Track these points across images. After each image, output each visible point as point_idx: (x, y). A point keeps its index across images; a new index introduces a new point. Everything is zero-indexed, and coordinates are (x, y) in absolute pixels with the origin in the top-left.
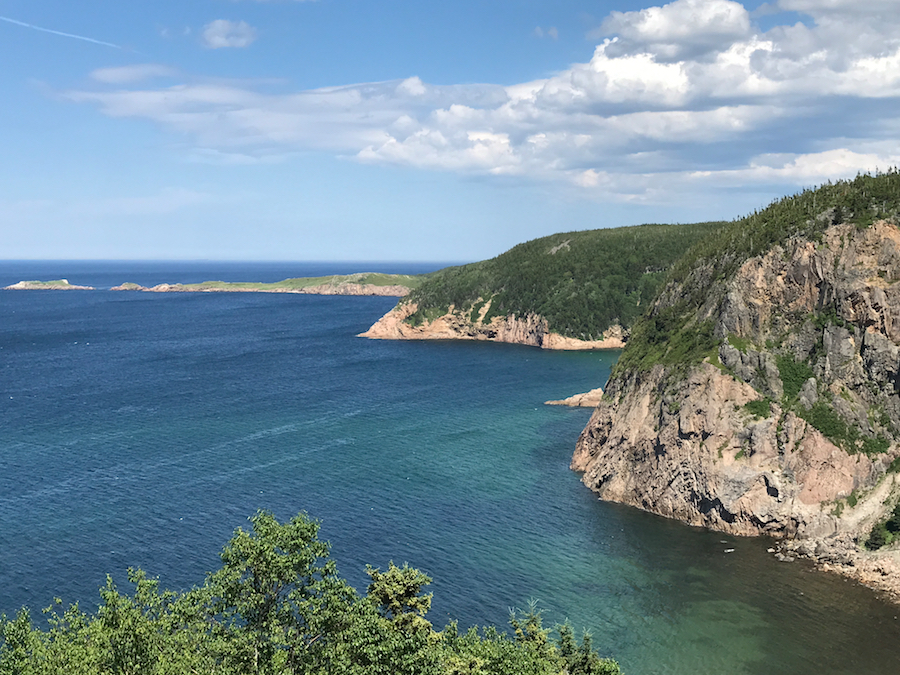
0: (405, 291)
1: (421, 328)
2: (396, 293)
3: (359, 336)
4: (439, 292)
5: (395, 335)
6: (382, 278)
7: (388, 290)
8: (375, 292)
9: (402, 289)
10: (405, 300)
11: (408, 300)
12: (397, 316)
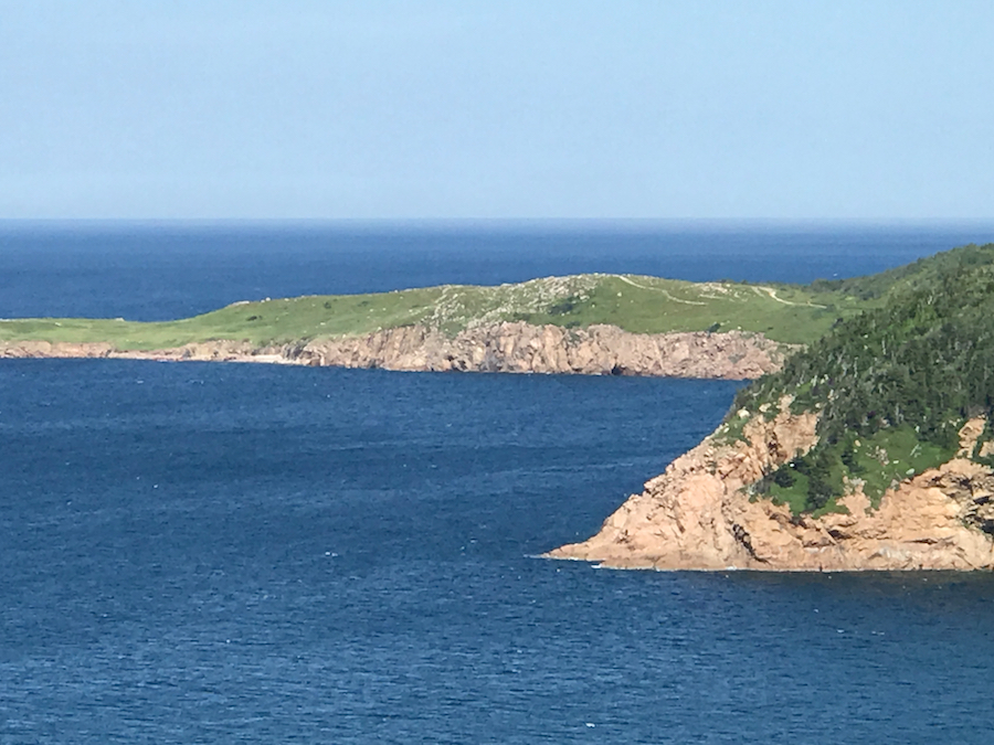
0: (759, 358)
1: (832, 520)
2: (721, 367)
3: (556, 554)
4: (917, 358)
5: (719, 554)
6: (654, 301)
7: (683, 351)
8: (623, 362)
9: (751, 349)
10: (762, 399)
11: (778, 395)
12: (725, 468)
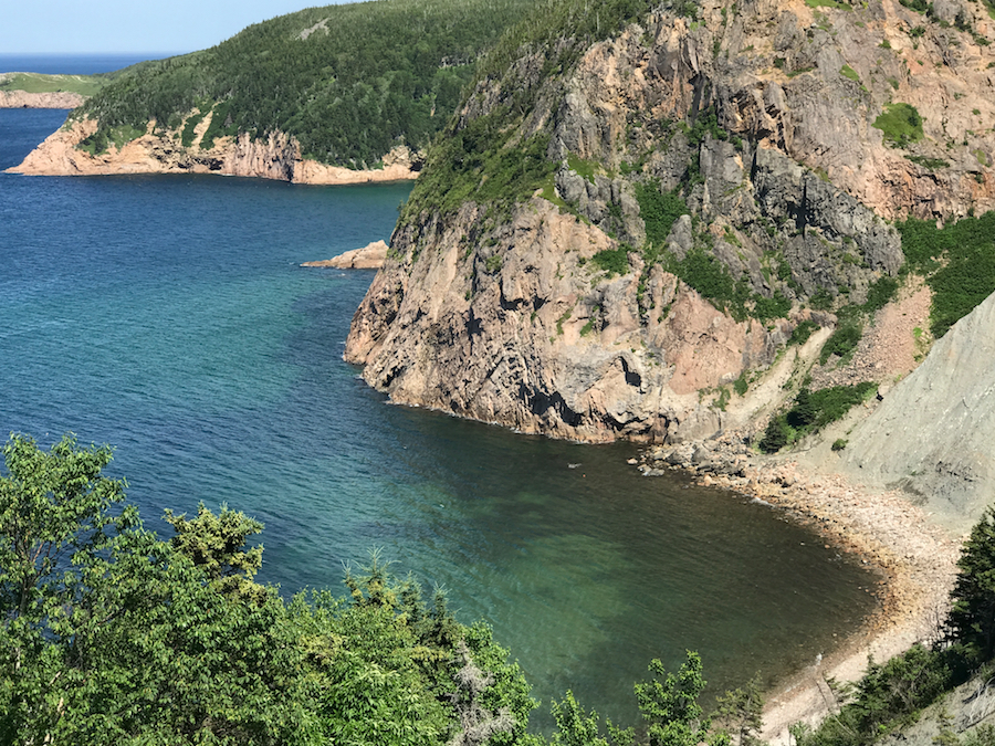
0: (75, 101)
1: (104, 157)
2: (62, 104)
3: (7, 171)
4: (131, 100)
5: (65, 169)
6: (38, 82)
7: (48, 99)
8: (27, 103)
9: (72, 97)
10: (77, 115)
11: (83, 113)
12: (66, 139)
